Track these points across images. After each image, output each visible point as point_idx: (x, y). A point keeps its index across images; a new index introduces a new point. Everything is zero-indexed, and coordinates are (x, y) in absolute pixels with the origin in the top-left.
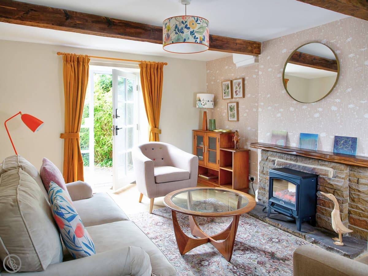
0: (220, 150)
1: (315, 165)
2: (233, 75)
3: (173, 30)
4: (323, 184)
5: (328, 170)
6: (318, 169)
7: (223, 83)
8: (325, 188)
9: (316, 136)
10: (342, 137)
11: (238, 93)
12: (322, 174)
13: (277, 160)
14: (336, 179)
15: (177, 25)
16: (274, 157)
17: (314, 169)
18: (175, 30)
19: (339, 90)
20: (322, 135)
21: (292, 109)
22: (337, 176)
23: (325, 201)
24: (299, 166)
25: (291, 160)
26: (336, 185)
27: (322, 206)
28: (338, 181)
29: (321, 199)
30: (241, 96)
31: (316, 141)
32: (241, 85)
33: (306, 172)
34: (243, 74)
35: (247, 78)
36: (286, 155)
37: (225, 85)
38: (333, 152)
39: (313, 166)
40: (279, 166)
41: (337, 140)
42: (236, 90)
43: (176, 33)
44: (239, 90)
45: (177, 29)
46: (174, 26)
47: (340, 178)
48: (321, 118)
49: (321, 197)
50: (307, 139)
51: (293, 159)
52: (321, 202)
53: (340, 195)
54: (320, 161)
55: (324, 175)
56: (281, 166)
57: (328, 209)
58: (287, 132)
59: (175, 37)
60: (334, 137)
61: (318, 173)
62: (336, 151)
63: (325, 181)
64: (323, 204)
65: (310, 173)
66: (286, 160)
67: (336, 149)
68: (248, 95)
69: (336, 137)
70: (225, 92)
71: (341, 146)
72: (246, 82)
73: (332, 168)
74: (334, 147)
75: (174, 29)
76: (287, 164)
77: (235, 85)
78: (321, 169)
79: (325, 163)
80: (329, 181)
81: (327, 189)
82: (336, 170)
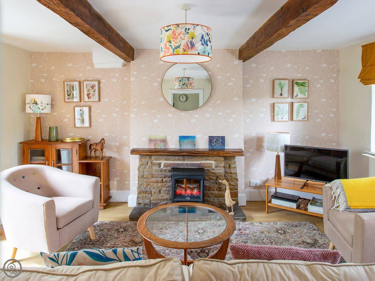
0: (79, 163)
1: (201, 161)
2: (81, 75)
3: (198, 40)
4: (208, 174)
5: (212, 163)
6: (203, 163)
7: (66, 83)
8: (209, 177)
9: (194, 137)
10: (214, 137)
11: (92, 96)
12: (206, 167)
13: (163, 162)
14: (218, 168)
15: (203, 35)
16: (160, 160)
17: (201, 164)
18: (201, 41)
19: (211, 102)
20: (198, 136)
21: (170, 115)
22: (219, 166)
23: (210, 187)
24: (187, 164)
25: (178, 160)
26: (218, 172)
27: (208, 191)
28: (219, 170)
29: (207, 186)
30: (97, 100)
31: (194, 141)
32: (96, 88)
33: (193, 168)
34: (98, 76)
35: (103, 81)
36: (173, 156)
37: (70, 86)
38: (208, 148)
39: (199, 162)
40: (166, 167)
41: (211, 139)
42: (88, 93)
43: (203, 45)
44: (93, 93)
45: (203, 40)
46: (201, 36)
47: (220, 167)
48: (197, 123)
49: (207, 184)
50: (186, 141)
51: (180, 159)
52: (207, 189)
53: (222, 179)
54: (204, 157)
55: (208, 167)
56: (168, 167)
57: (214, 192)
58: (166, 136)
59: (201, 48)
60: (208, 137)
61: (204, 166)
62: (211, 148)
63: (209, 172)
64: (209, 190)
65: (197, 168)
66: (174, 161)
67: (211, 146)
68: (104, 99)
69: (209, 137)
70: (69, 93)
71: (214, 143)
72: (102, 85)
73: (214, 161)
74: (209, 145)
75: (200, 38)
76: (174, 164)
77: (86, 87)
78: (206, 163)
79: (209, 158)
80: (212, 171)
81: (211, 177)
82: (217, 162)
